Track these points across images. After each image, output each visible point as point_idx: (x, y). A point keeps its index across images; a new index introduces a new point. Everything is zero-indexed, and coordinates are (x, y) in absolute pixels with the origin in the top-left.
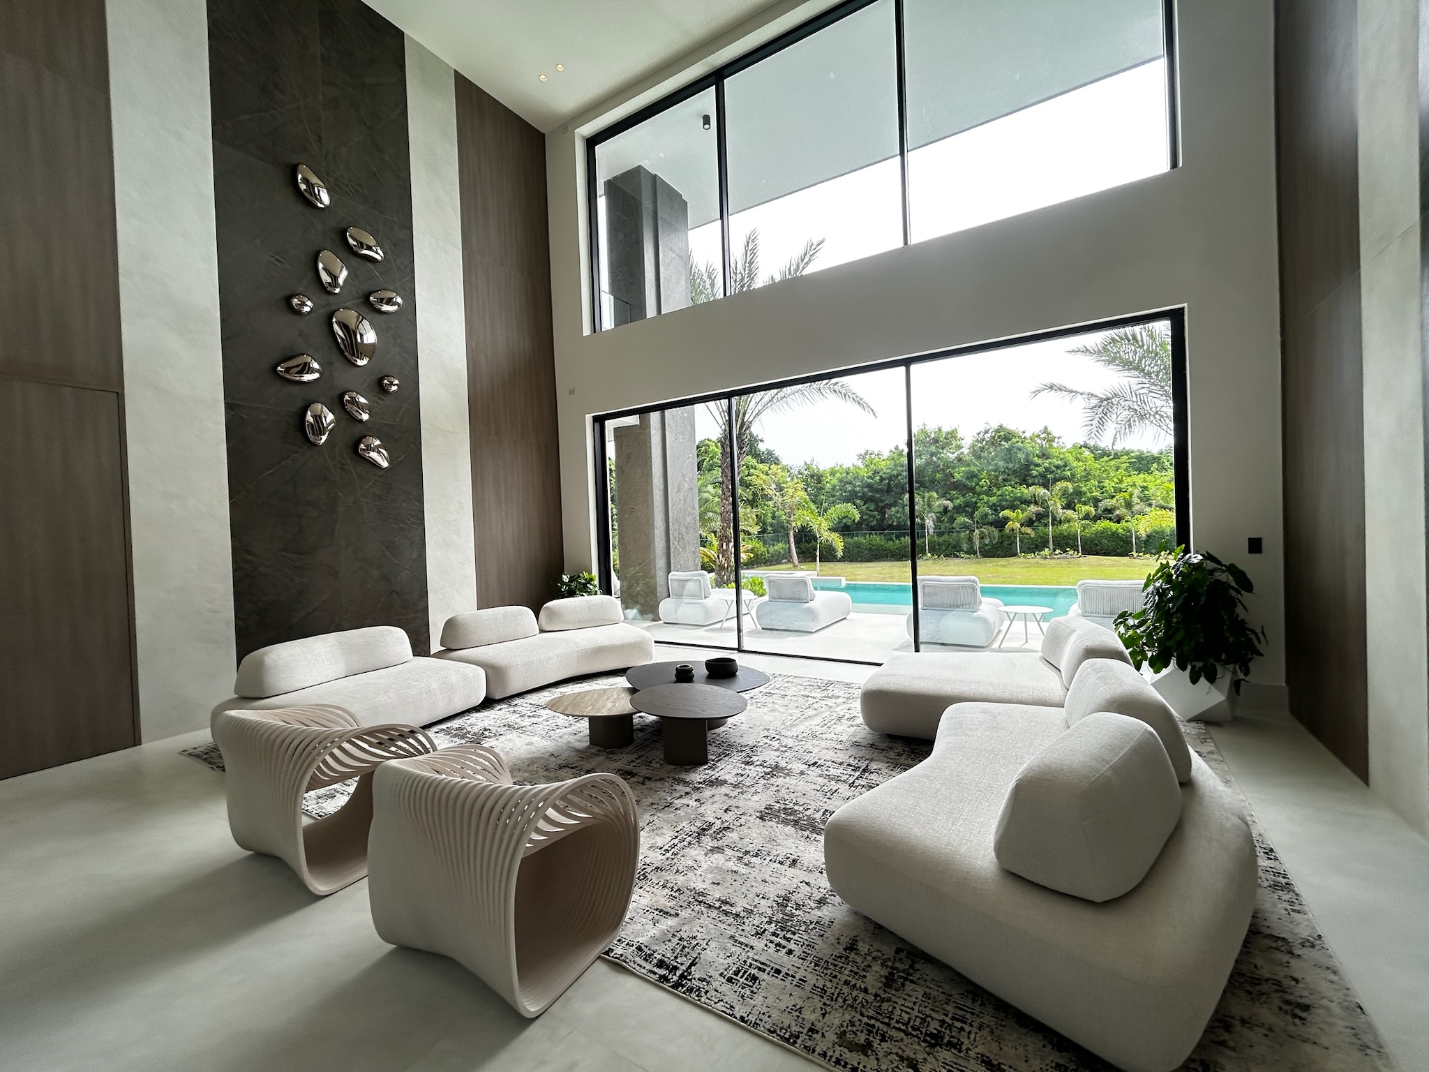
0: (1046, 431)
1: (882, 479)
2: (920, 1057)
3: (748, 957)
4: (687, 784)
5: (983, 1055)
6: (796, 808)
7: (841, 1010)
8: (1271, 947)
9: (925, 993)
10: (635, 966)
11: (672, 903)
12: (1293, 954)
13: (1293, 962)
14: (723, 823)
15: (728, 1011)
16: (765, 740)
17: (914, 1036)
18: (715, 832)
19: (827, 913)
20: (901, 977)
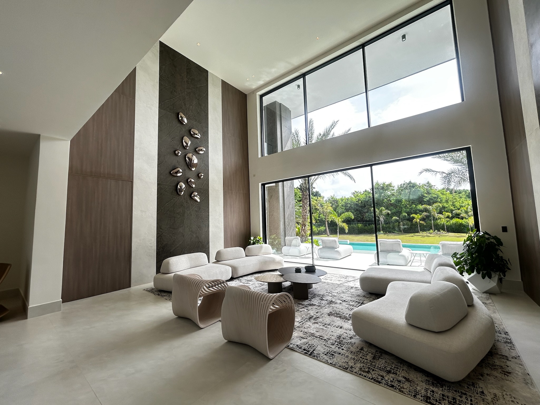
0: (428, 183)
1: (361, 202)
2: (384, 375)
3: (330, 350)
4: (303, 305)
5: (403, 376)
6: (340, 313)
7: (360, 363)
8: (501, 358)
9: (385, 361)
10: (297, 350)
11: (305, 336)
12: (508, 360)
13: (508, 362)
14: (316, 316)
15: (326, 361)
16: (327, 293)
17: (382, 370)
18: (314, 318)
19: (353, 341)
20: (378, 357)
